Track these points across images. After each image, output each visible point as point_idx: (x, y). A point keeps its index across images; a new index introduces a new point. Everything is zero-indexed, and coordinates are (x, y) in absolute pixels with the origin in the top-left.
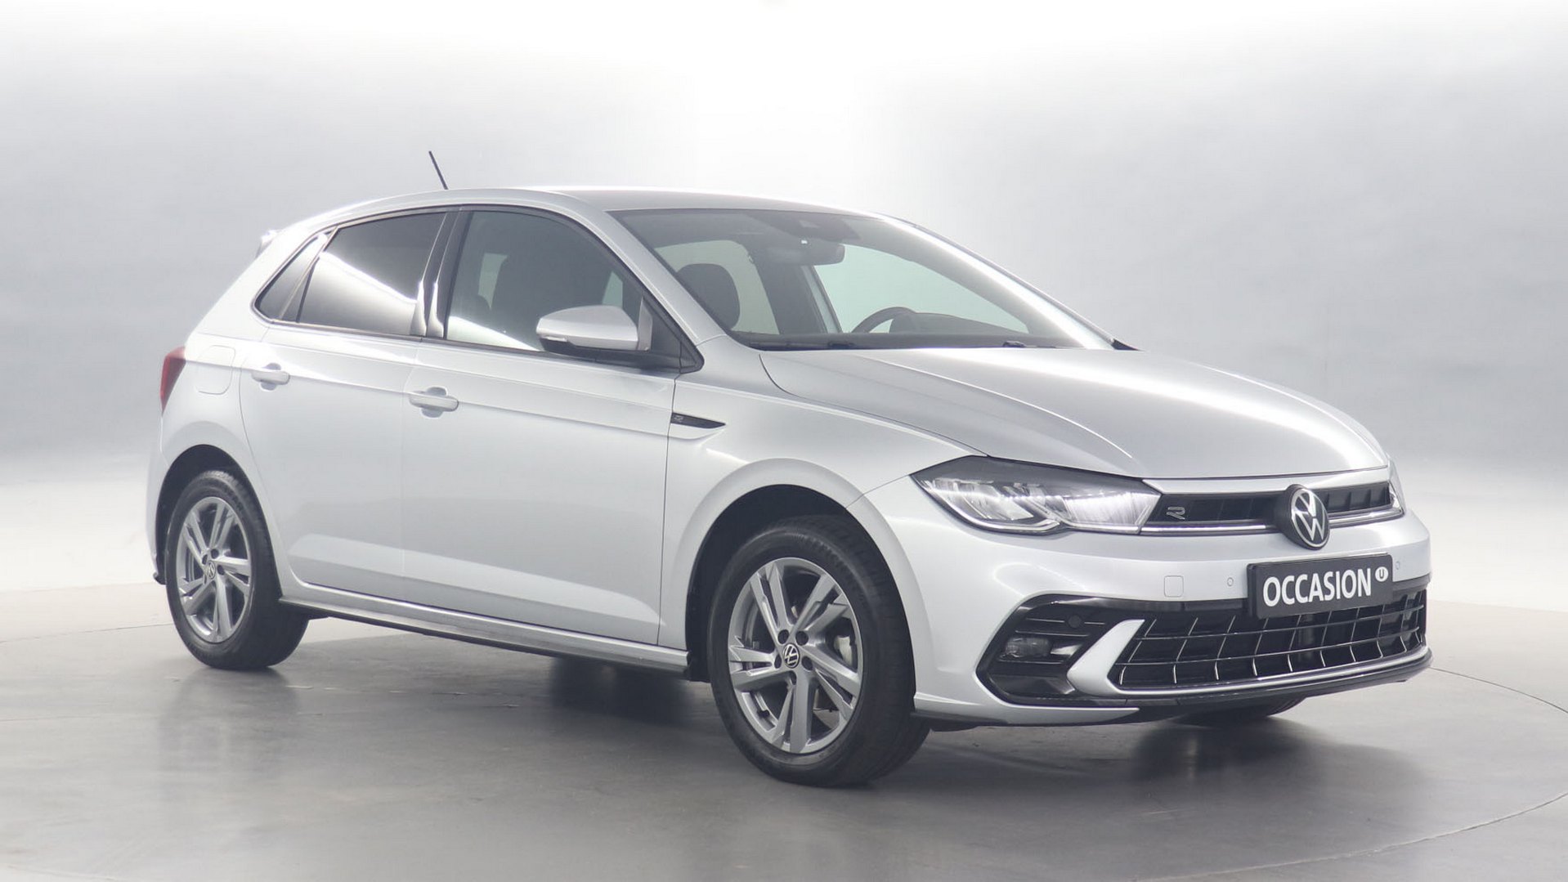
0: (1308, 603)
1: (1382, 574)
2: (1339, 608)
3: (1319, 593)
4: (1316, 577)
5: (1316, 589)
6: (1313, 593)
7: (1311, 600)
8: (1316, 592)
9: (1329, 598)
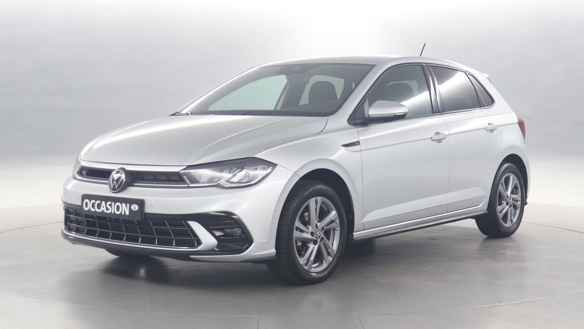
0: (99, 212)
1: (135, 207)
2: (112, 217)
3: (105, 209)
4: (103, 203)
5: (103, 207)
6: (102, 209)
7: (101, 211)
8: (103, 208)
9: (108, 212)
